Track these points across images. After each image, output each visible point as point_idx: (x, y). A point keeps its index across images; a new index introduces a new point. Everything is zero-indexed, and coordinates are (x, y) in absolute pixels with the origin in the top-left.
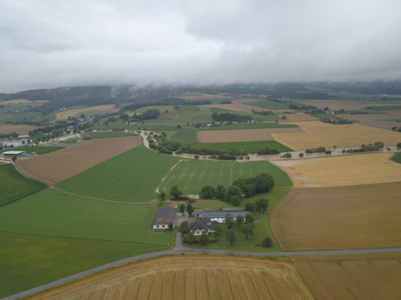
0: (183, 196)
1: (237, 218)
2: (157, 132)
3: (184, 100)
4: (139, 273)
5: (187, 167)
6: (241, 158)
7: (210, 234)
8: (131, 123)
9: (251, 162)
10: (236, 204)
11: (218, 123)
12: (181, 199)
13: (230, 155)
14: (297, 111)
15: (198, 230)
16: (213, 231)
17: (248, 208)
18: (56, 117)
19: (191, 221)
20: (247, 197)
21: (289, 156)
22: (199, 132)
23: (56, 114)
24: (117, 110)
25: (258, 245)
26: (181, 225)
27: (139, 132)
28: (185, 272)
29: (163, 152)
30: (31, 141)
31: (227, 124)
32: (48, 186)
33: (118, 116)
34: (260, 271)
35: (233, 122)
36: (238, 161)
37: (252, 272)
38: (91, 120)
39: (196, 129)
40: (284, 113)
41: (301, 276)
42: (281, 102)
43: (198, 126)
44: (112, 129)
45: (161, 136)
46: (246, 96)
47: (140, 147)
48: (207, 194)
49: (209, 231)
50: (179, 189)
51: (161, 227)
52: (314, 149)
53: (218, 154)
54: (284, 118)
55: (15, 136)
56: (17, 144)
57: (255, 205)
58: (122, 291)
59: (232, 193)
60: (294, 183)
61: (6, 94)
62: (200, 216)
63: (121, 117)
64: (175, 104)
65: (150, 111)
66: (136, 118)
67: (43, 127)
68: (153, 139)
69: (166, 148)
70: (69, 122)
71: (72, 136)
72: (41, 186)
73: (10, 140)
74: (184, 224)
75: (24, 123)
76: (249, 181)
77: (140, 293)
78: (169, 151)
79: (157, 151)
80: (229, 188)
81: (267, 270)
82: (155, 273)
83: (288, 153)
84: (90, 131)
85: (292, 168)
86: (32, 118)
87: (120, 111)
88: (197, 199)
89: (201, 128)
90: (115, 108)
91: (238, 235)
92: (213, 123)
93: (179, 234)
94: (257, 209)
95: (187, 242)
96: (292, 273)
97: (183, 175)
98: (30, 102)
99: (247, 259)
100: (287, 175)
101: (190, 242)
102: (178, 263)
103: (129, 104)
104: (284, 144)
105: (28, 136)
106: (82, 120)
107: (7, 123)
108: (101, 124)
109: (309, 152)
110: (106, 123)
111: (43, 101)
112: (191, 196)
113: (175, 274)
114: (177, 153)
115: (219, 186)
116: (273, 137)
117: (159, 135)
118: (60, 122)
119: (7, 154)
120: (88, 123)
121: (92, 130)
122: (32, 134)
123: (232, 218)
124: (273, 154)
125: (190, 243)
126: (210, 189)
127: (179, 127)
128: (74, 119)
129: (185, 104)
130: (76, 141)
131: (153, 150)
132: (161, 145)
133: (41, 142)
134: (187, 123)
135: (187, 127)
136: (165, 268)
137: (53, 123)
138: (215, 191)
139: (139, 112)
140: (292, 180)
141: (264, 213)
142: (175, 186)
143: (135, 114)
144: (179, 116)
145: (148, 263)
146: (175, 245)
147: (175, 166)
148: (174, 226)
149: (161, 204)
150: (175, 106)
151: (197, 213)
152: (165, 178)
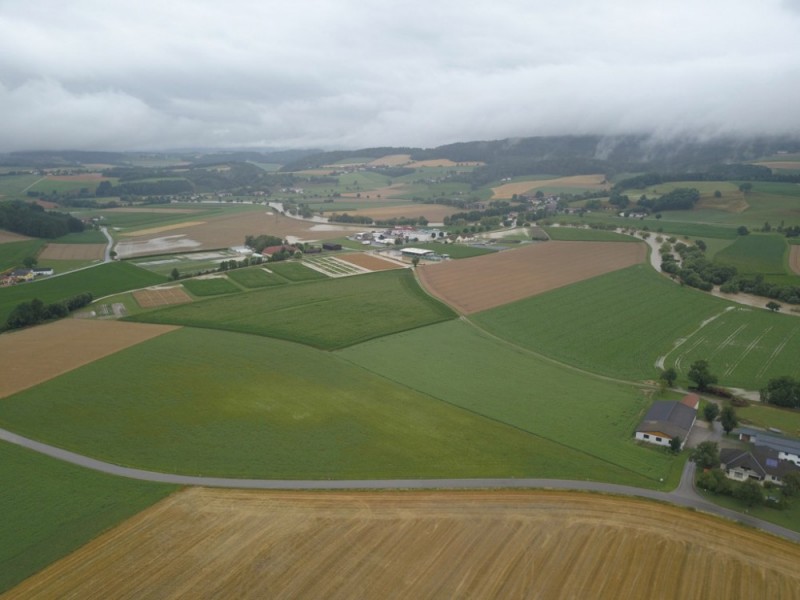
0: (719, 387)
2: (686, 238)
3: (769, 170)
4: (589, 517)
5: (743, 326)
7: (768, 486)
8: (631, 215)
12: (712, 392)
15: (740, 470)
16: (780, 483)
18: (493, 194)
19: (723, 444)
22: (794, 248)
23: (493, 189)
24: (608, 187)
26: (699, 447)
27: (646, 236)
28: (688, 548)
29: (691, 283)
30: (445, 234)
32: (457, 316)
33: (607, 199)
38: (553, 203)
39: (787, 239)
44: (591, 225)
45: (692, 249)
47: (640, 267)
48: (784, 395)
49: (768, 478)
50: (712, 371)
51: (652, 439)
55: (422, 223)
56: (423, 237)
61: (421, 150)
62: (752, 440)
63: (612, 202)
64: (741, 179)
65: (679, 192)
66: (645, 206)
67: (468, 212)
68: (672, 252)
69: (700, 276)
70: (513, 204)
71: (513, 231)
72: (449, 314)
73: (414, 229)
74: (708, 448)
75: (440, 202)
77: (583, 554)
78: (706, 283)
79: (677, 281)
82: (622, 527)
84: (548, 224)
86: (453, 194)
87: (612, 189)
88: (753, 402)
90: (604, 183)
93: (690, 467)
95: (706, 487)
97: (729, 341)
98: (455, 164)
101: (714, 488)
102: (676, 524)
103: (634, 175)
105: (442, 225)
106: (537, 203)
107: (416, 200)
108: (571, 212)
110: (581, 212)
111: (476, 163)
112: (738, 392)
113: (664, 543)
114: (722, 290)
117: (688, 245)
118: (497, 203)
119: (407, 253)
120: (547, 208)
121: (552, 223)
122: (449, 222)
125: (713, 490)
127: (742, 231)
128: (523, 199)
129: (768, 181)
130: (518, 242)
131: (667, 276)
132: (689, 267)
133: (460, 238)
134: (766, 224)
135: (766, 233)
136: (643, 524)
137: (485, 204)
139: (653, 194)
142: (703, 362)
143: (644, 197)
144: (747, 206)
145: (610, 502)
146: (676, 485)
147: (712, 319)
148: (683, 444)
149: (663, 392)
150: (743, 182)
151: (747, 433)
152: (684, 340)
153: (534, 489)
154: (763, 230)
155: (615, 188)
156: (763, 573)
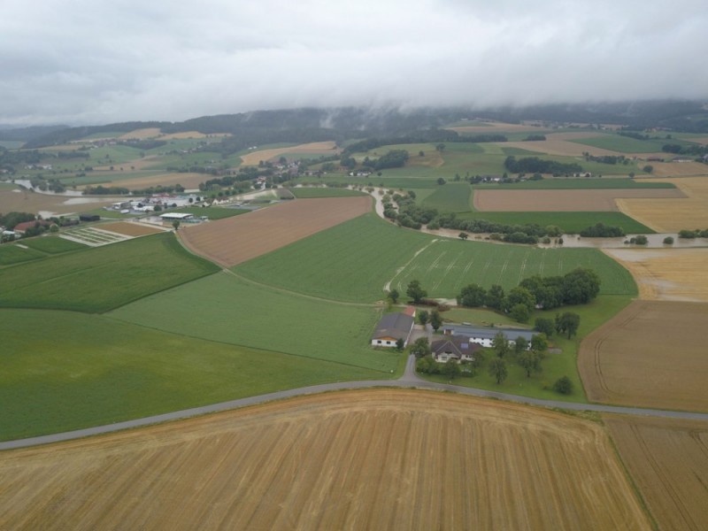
0: (429, 299)
1: (517, 341)
2: (401, 190)
3: (456, 134)
4: (340, 408)
5: (444, 253)
6: (547, 242)
7: (464, 362)
8: (358, 174)
9: (564, 248)
10: (520, 318)
11: (515, 176)
12: (425, 303)
13: (526, 235)
14: (677, 156)
15: (444, 355)
16: (471, 359)
17: (541, 327)
18: (242, 161)
19: (432, 338)
20: (544, 309)
21: (641, 242)
22: (476, 192)
23: (242, 157)
24: (339, 151)
25: (545, 389)
26: (416, 342)
27: (371, 190)
28: (412, 415)
29: (406, 224)
30: (202, 199)
31: (531, 179)
32: (220, 269)
33: (339, 162)
34: (540, 428)
35: (543, 175)
36: (541, 246)
37: (525, 428)
38: (295, 167)
39: (471, 186)
40: (650, 160)
41: (614, 446)
42: (647, 138)
43: (476, 180)
44: (327, 184)
45: (406, 198)
46: (577, 127)
47: (368, 215)
48: (472, 299)
49: (463, 357)
50: (423, 287)
51: (384, 343)
52: (698, 231)
53: (504, 232)
54: (648, 170)
55: (179, 190)
56: (181, 202)
57: (554, 321)
58: (311, 429)
59: (515, 299)
60: (640, 292)
61: (169, 123)
62: (452, 333)
63: (343, 164)
65: (392, 153)
66: (369, 166)
67: (221, 178)
68: (391, 202)
69: (411, 218)
70: (260, 170)
71: (263, 193)
72: (212, 269)
73: (172, 196)
74: (422, 342)
75: (194, 170)
76: (551, 282)
77: (338, 436)
78: (417, 223)
79: (395, 224)
80: (512, 291)
81: (553, 428)
82: (365, 410)
83: (642, 235)
84: (292, 185)
85: (643, 264)
86: (206, 162)
87: (342, 153)
88: (452, 307)
89: (481, 184)
90: (335, 148)
91: (512, 370)
92: (505, 176)
93: (412, 357)
94: (558, 330)
95: (423, 371)
96: (597, 440)
97: (435, 265)
98: (204, 136)
99: (520, 408)
100: (630, 276)
101: (428, 371)
102: (403, 401)
103: (358, 141)
104: (636, 218)
105: (198, 190)
106: (282, 167)
107: (170, 169)
108: (311, 174)
109: (685, 235)
110: (319, 174)
111: (222, 135)
112: (442, 301)
113: (396, 415)
114: (428, 228)
115: (494, 287)
116: (618, 204)
117: (403, 195)
118: (246, 169)
119: (167, 218)
120: (290, 172)
121: (295, 185)
122: (205, 188)
123: (507, 341)
124: (610, 236)
125: (427, 372)
126: (476, 290)
127: (441, 182)
128: (269, 165)
129: (456, 141)
130: (268, 202)
131: (389, 220)
132: (405, 212)
133: (216, 201)
134: (457, 175)
135: (457, 182)
136: (381, 405)
137: (236, 171)
138: (487, 294)
139: (374, 156)
140: (639, 287)
141: (569, 338)
142: (415, 281)
143: (367, 159)
144: (443, 162)
145: (356, 395)
146: (402, 373)
147: (422, 250)
148: (406, 343)
149: (390, 308)
150: (438, 144)
151: (448, 328)
152: (403, 268)
153: (297, 396)
154: (455, 180)
155: (344, 152)
156: (462, 421)
